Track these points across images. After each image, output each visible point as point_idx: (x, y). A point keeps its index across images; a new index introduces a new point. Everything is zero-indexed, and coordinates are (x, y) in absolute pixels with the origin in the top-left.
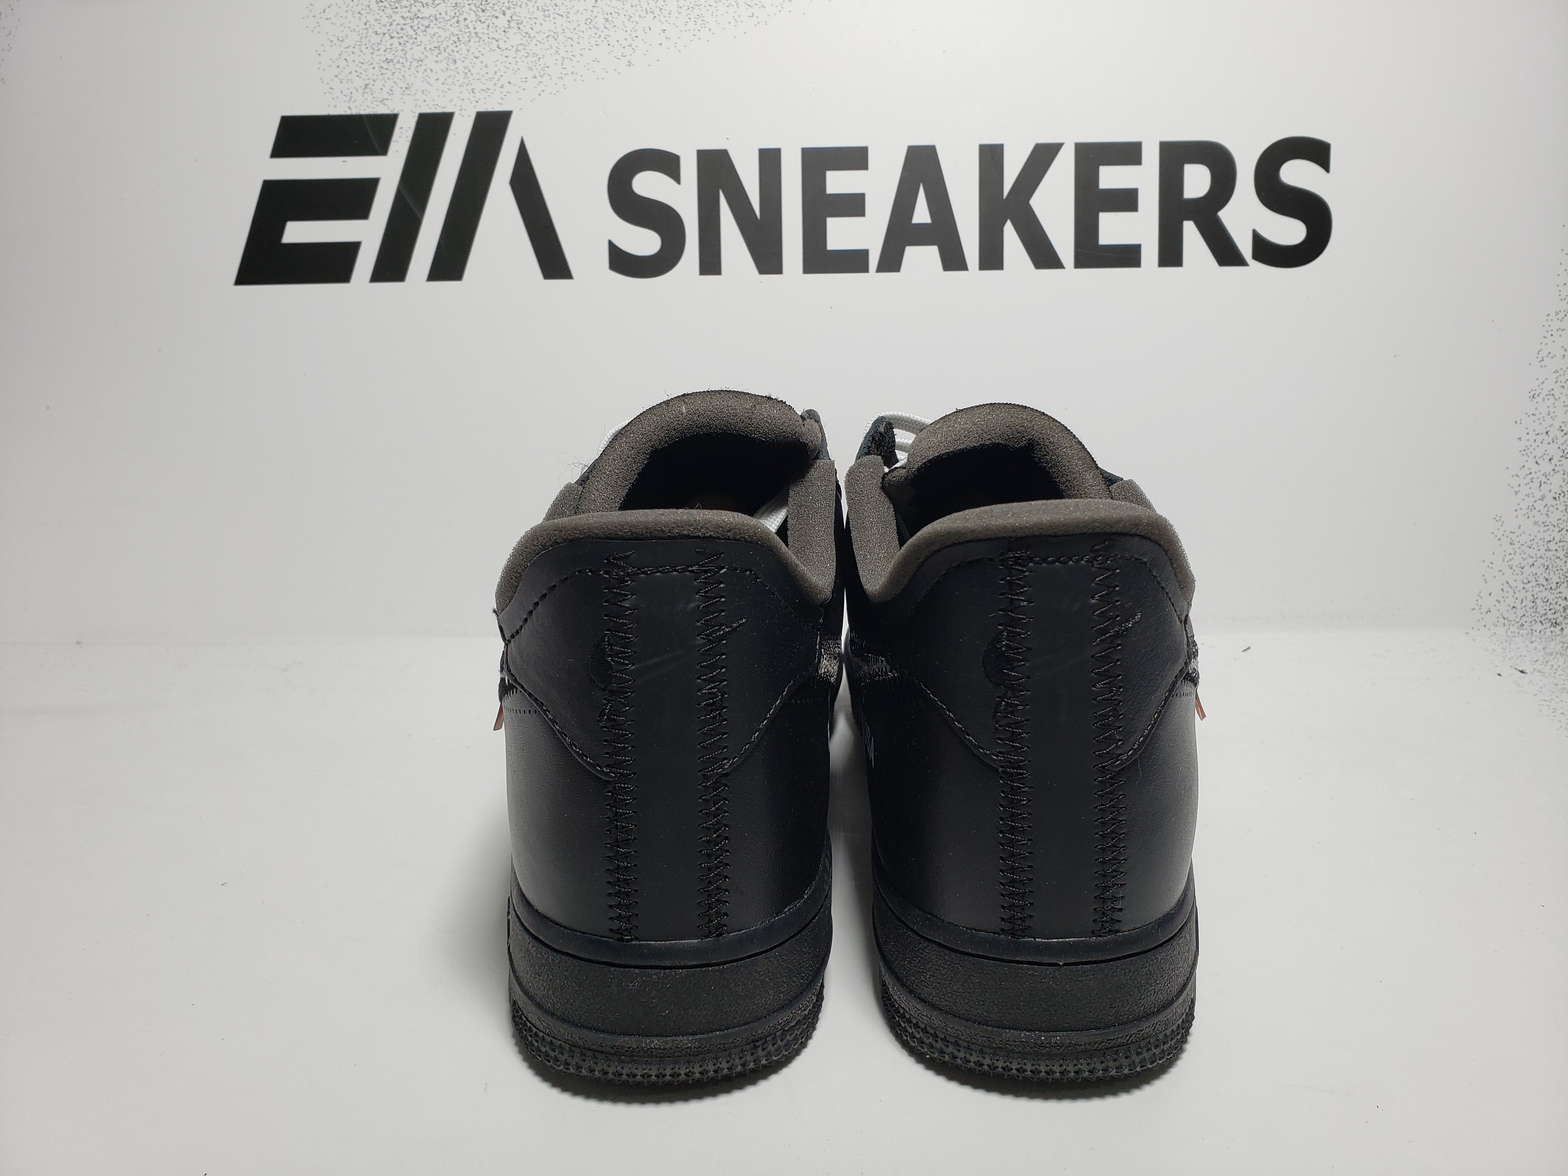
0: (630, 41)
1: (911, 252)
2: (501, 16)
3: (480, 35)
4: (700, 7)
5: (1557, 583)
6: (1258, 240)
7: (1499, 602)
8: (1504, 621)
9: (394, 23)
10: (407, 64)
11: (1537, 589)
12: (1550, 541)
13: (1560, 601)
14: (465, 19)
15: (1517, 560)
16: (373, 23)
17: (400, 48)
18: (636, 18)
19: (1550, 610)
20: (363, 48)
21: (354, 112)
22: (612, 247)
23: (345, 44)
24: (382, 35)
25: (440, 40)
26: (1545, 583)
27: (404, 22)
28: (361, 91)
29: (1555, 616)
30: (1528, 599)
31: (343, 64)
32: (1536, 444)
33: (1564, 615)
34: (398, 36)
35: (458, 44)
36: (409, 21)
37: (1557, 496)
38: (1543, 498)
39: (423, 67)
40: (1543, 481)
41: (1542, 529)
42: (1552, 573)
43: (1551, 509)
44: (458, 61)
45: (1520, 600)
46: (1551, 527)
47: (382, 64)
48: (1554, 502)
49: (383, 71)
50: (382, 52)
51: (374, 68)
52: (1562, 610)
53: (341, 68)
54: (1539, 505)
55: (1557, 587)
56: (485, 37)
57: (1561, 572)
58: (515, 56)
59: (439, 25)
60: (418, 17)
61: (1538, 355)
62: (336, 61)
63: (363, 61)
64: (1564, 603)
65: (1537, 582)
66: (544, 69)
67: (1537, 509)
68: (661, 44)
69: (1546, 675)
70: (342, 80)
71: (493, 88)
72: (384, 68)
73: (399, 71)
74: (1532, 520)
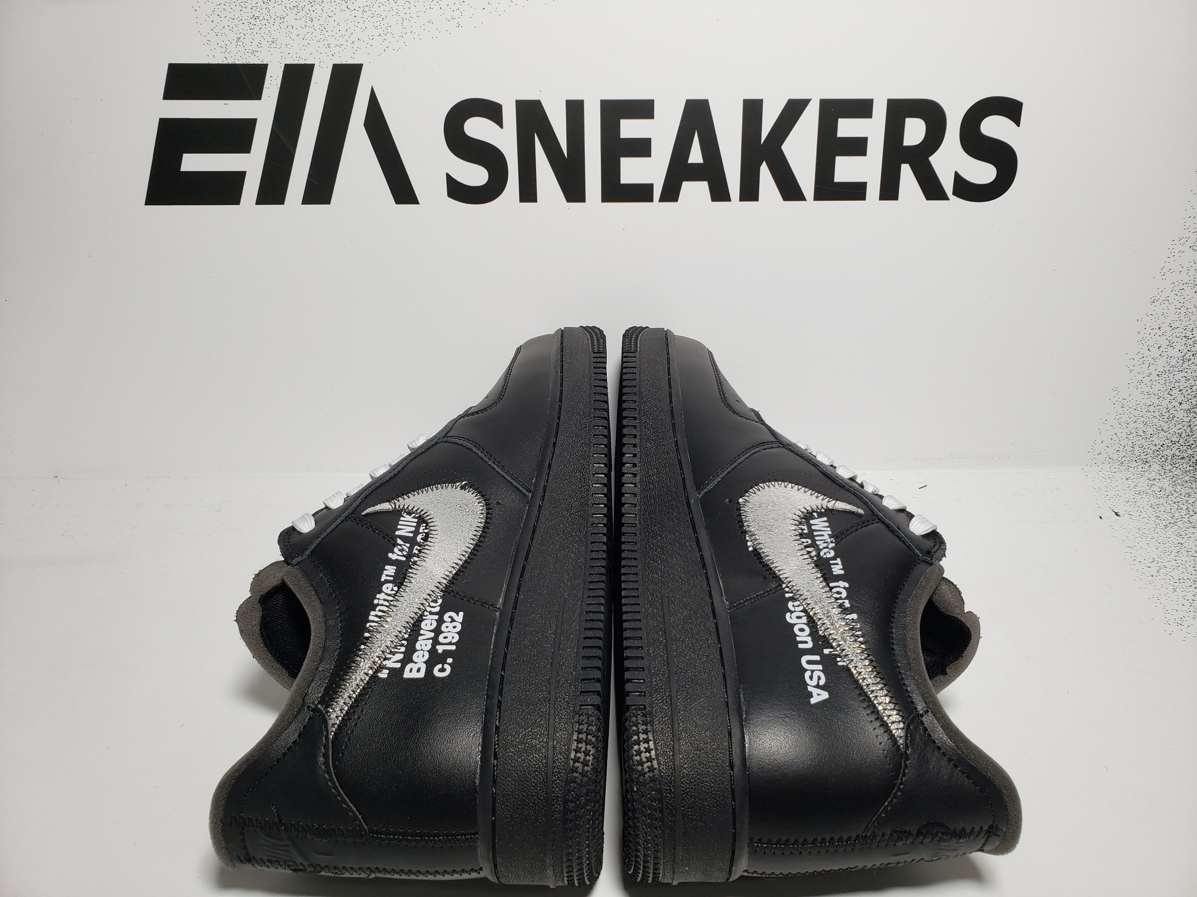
0: (458, 5)
1: (686, 186)
5: (1151, 434)
7: (1108, 447)
8: (1109, 460)
10: (270, 21)
11: (1137, 438)
12: (1151, 405)
13: (1151, 447)
15: (1125, 418)
19: (1143, 453)
21: (230, 61)
22: (449, 178)
26: (1142, 434)
28: (234, 43)
29: (1146, 457)
30: (1129, 445)
31: (216, 19)
32: (1150, 336)
33: (1153, 456)
37: (1160, 373)
38: (1150, 374)
39: (285, 24)
40: (1151, 363)
41: (1146, 396)
42: (1148, 427)
43: (1154, 383)
44: (314, 19)
45: (1123, 445)
46: (1153, 396)
47: (250, 20)
48: (1158, 378)
49: (251, 26)
51: (243, 23)
52: (1151, 452)
53: (215, 23)
54: (1146, 380)
55: (1150, 437)
57: (1155, 427)
58: (362, 16)
61: (1161, 271)
62: (210, 16)
63: (234, 17)
64: (1154, 448)
65: (1137, 434)
66: (387, 28)
67: (1144, 383)
68: (484, 9)
69: (1134, 518)
70: (217, 34)
71: (345, 43)
72: (252, 23)
73: (265, 27)
74: (1140, 390)
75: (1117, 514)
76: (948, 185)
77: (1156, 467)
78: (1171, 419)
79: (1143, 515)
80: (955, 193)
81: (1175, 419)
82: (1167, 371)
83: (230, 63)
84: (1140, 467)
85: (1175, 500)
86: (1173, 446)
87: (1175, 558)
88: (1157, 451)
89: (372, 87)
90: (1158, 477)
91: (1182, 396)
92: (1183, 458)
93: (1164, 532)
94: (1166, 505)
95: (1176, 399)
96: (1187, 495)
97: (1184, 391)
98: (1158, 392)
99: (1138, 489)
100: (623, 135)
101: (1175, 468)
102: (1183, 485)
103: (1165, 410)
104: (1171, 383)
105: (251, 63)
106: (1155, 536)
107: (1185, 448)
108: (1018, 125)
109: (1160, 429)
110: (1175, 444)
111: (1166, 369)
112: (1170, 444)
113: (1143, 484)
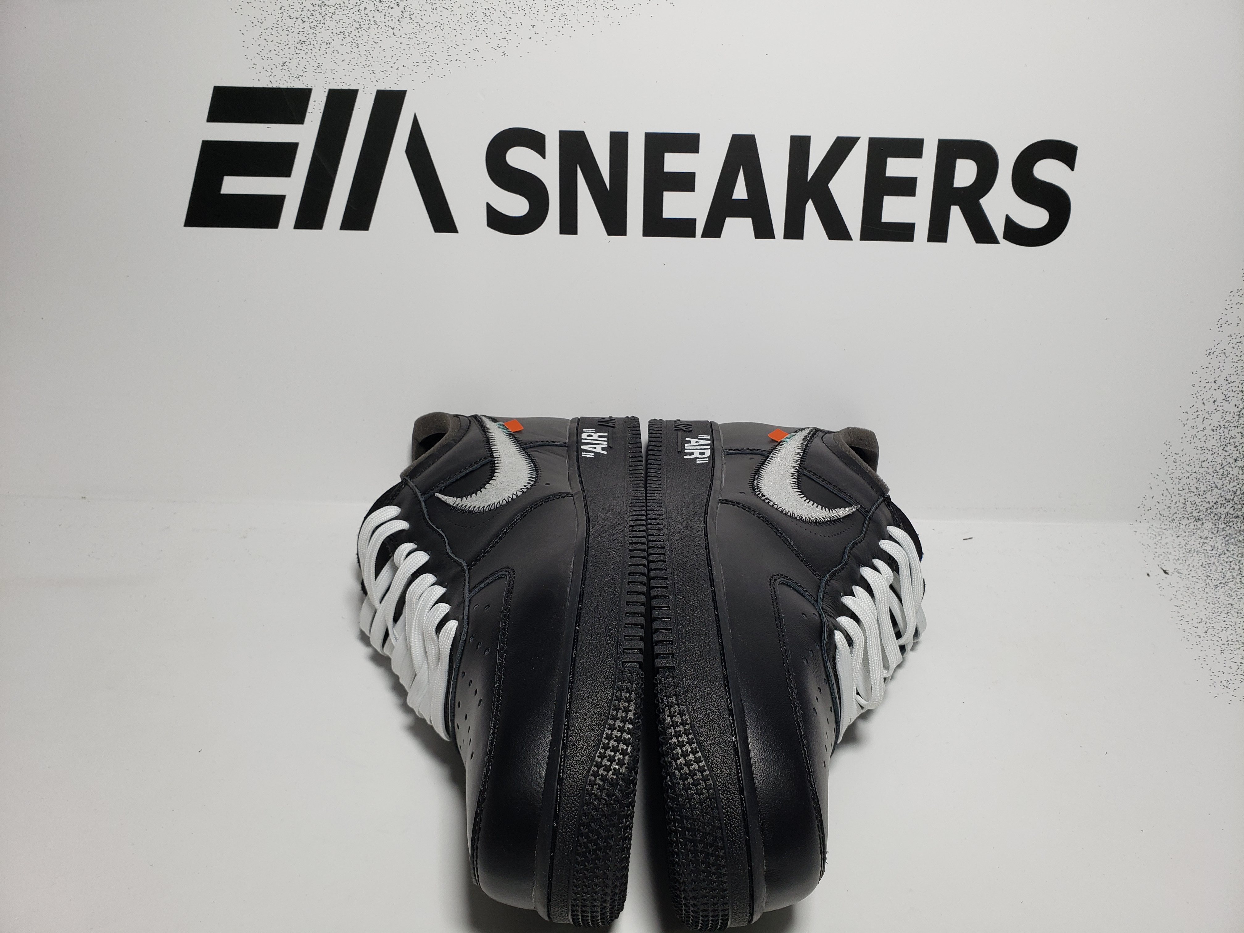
0: (504, 34)
1: (730, 222)
2: (395, 6)
3: (378, 23)
4: (564, 6)
5: (1204, 491)
6: (1009, 223)
7: (1159, 503)
8: (1160, 516)
9: (305, 9)
10: (317, 46)
11: (1189, 495)
12: (1204, 461)
13: (1204, 504)
14: (365, 8)
15: (1177, 473)
16: (287, 8)
17: (311, 31)
18: (509, 14)
19: (1196, 510)
20: (280, 30)
21: (275, 85)
23: (264, 26)
24: (295, 19)
25: (345, 25)
26: (1195, 490)
27: (314, 8)
28: (280, 67)
29: (1198, 514)
30: (1181, 502)
31: (263, 43)
32: (1205, 390)
33: (1205, 514)
34: (309, 21)
35: (359, 30)
36: (317, 8)
37: (1215, 428)
38: (1204, 429)
39: (331, 50)
40: (1206, 417)
41: (1200, 452)
42: (1202, 484)
43: (1209, 438)
44: (360, 45)
45: (1174, 502)
46: (1206, 451)
47: (296, 45)
48: (1212, 433)
49: (298, 51)
50: (295, 34)
51: (290, 48)
52: (1205, 510)
53: (262, 47)
54: (1200, 435)
55: (1204, 494)
56: (382, 25)
57: (1209, 483)
58: (408, 43)
59: (343, 13)
60: (325, 5)
61: (1218, 323)
62: (257, 40)
63: (280, 42)
64: (1207, 505)
65: (1189, 490)
66: (432, 56)
67: (1198, 438)
68: (530, 38)
69: (1183, 576)
70: (263, 57)
71: (390, 70)
72: (298, 48)
73: (311, 51)
74: (1193, 445)
75: (1165, 572)
76: (998, 229)
77: (1209, 525)
78: (1225, 476)
79: (1193, 573)
80: (1005, 237)
81: (1230, 476)
82: (1222, 427)
83: (275, 86)
84: (1192, 525)
85: (1227, 560)
86: (1227, 504)
87: (1224, 619)
88: (1211, 508)
89: (415, 114)
90: (1210, 535)
91: (1238, 452)
92: (1237, 517)
93: (1214, 592)
94: (1217, 564)
95: (1231, 456)
96: (1239, 555)
97: (1239, 448)
98: (1212, 447)
99: (1188, 547)
100: (667, 169)
101: (1228, 527)
102: (1236, 545)
103: (1219, 467)
104: (1226, 438)
105: (296, 87)
106: (1205, 595)
107: (1240, 506)
108: (1072, 169)
109: (1213, 485)
110: (1229, 501)
111: (1222, 424)
112: (1224, 502)
113: (1194, 542)
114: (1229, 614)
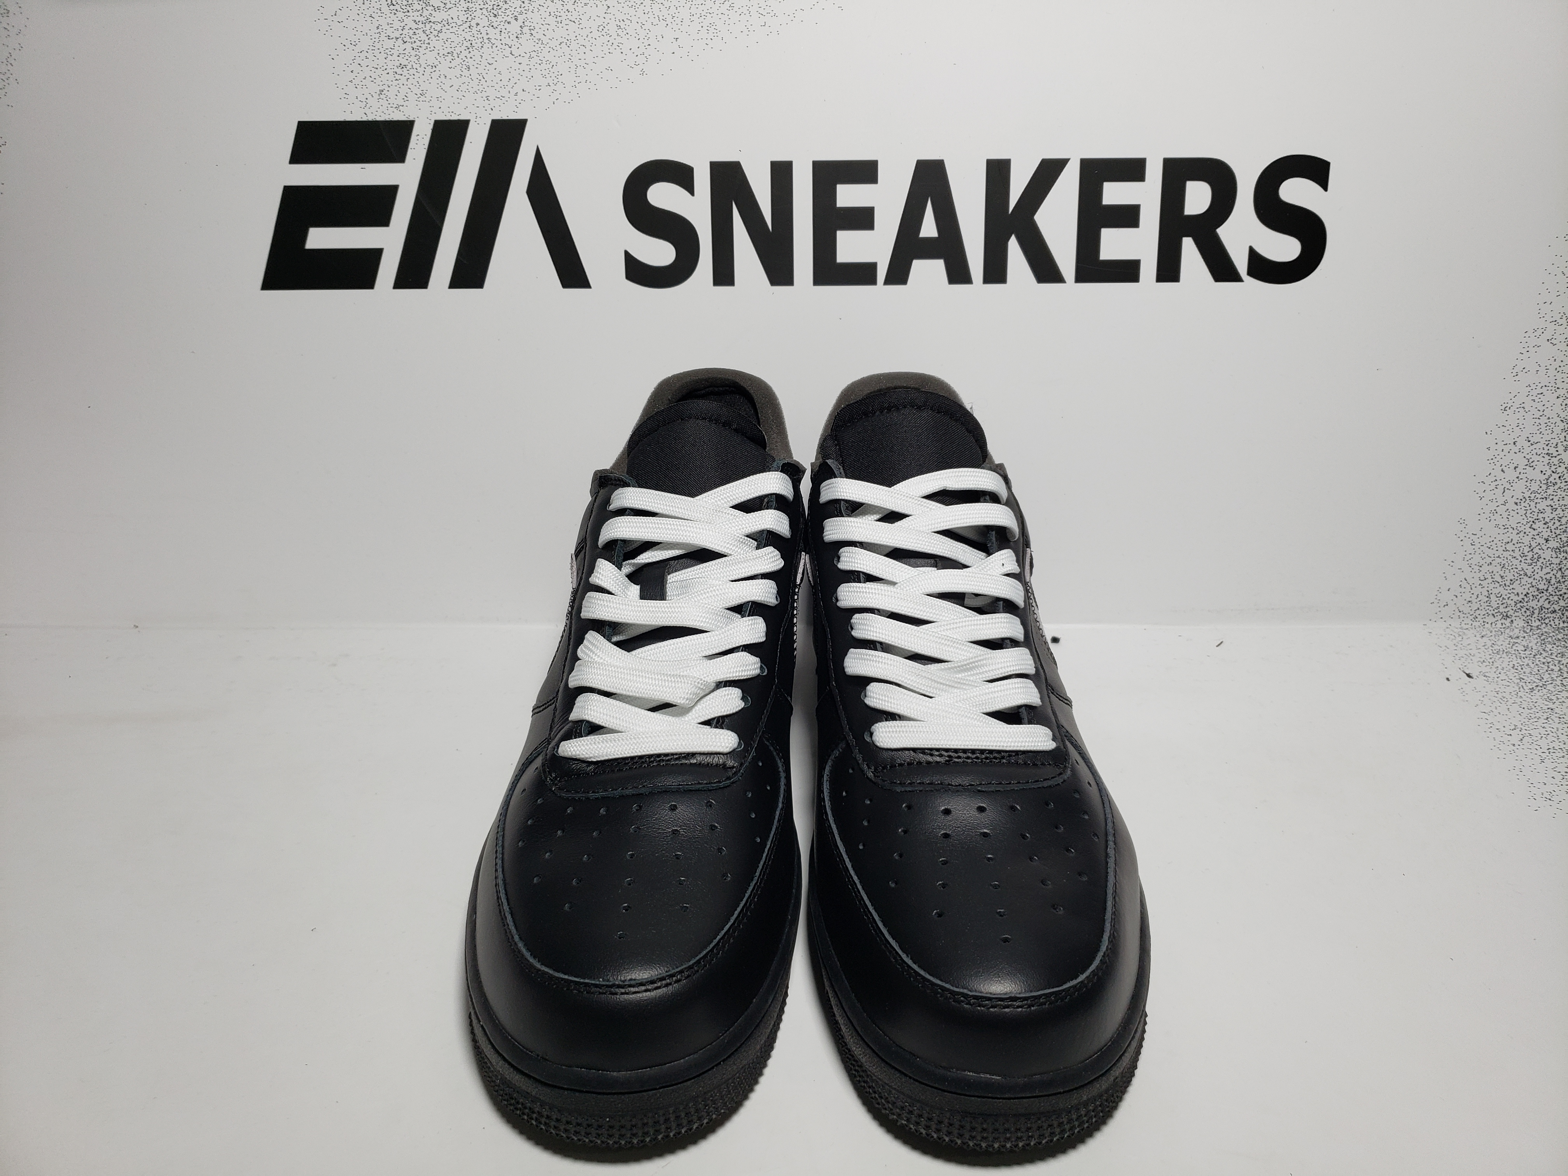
0: (642, 50)
1: (918, 266)
2: (513, 21)
3: (493, 41)
4: (712, 15)
5: (1511, 580)
7: (1457, 597)
8: (1459, 614)
9: (407, 28)
10: (421, 70)
11: (1493, 585)
12: (1508, 542)
13: (1512, 596)
14: (478, 24)
15: (1477, 559)
16: (385, 26)
17: (413, 53)
18: (648, 26)
19: (1502, 604)
20: (376, 52)
21: (371, 118)
22: (628, 257)
23: (358, 49)
24: (394, 40)
25: (453, 45)
26: (1500, 580)
27: (417, 26)
28: (376, 96)
29: (1506, 610)
30: (1483, 594)
31: (357, 69)
32: (1504, 453)
33: (1514, 608)
34: (411, 41)
35: (471, 50)
36: (421, 25)
37: (1518, 501)
38: (1505, 503)
39: (437, 73)
40: (1506, 488)
41: (1502, 531)
42: (1507, 571)
43: (1512, 513)
44: (471, 67)
45: (1476, 594)
46: (1511, 530)
47: (396, 70)
48: (1515, 507)
49: (398, 77)
50: (395, 57)
51: (388, 73)
52: (1513, 604)
53: (355, 73)
54: (1501, 510)
55: (1510, 584)
56: (498, 43)
57: (1516, 570)
58: (529, 63)
59: (451, 30)
60: (430, 22)
61: (1513, 371)
62: (350, 66)
63: (377, 66)
64: (1516, 598)
65: (1493, 580)
66: (557, 77)
67: (1499, 513)
68: (674, 53)
69: (1490, 680)
70: (357, 86)
71: (507, 95)
72: (398, 73)
73: (414, 77)
74: (1493, 523)
75: (1469, 676)
76: (1241, 263)
77: (1519, 623)
78: (1535, 560)
79: (1503, 676)
80: (1250, 273)
81: (1541, 560)
82: (1528, 499)
83: (370, 119)
84: (1499, 623)
85: (1544, 661)
86: (1540, 595)
87: (1543, 725)
88: (1520, 602)
89: (538, 147)
90: (1522, 634)
91: (1549, 530)
92: (1554, 612)
93: (1530, 696)
94: (1532, 666)
95: (1541, 535)
96: (1559, 655)
97: (1550, 524)
98: (1517, 525)
99: (1496, 647)
100: (840, 204)
101: (1544, 625)
102: (1555, 644)
103: (1527, 549)
104: (1533, 513)
105: (395, 119)
106: (1518, 700)
107: (1556, 598)
108: (1325, 188)
109: (1522, 573)
110: (1543, 592)
111: (1527, 495)
112: (1537, 593)
113: (1503, 642)
114: (1549, 719)
